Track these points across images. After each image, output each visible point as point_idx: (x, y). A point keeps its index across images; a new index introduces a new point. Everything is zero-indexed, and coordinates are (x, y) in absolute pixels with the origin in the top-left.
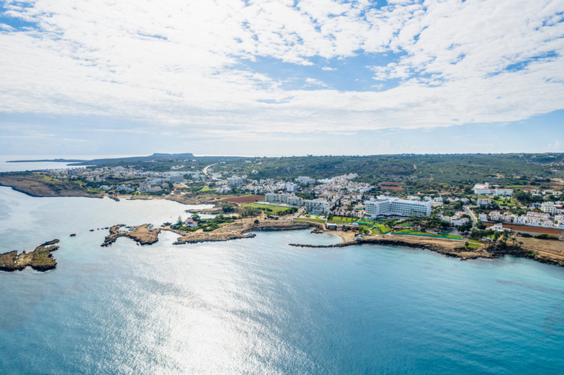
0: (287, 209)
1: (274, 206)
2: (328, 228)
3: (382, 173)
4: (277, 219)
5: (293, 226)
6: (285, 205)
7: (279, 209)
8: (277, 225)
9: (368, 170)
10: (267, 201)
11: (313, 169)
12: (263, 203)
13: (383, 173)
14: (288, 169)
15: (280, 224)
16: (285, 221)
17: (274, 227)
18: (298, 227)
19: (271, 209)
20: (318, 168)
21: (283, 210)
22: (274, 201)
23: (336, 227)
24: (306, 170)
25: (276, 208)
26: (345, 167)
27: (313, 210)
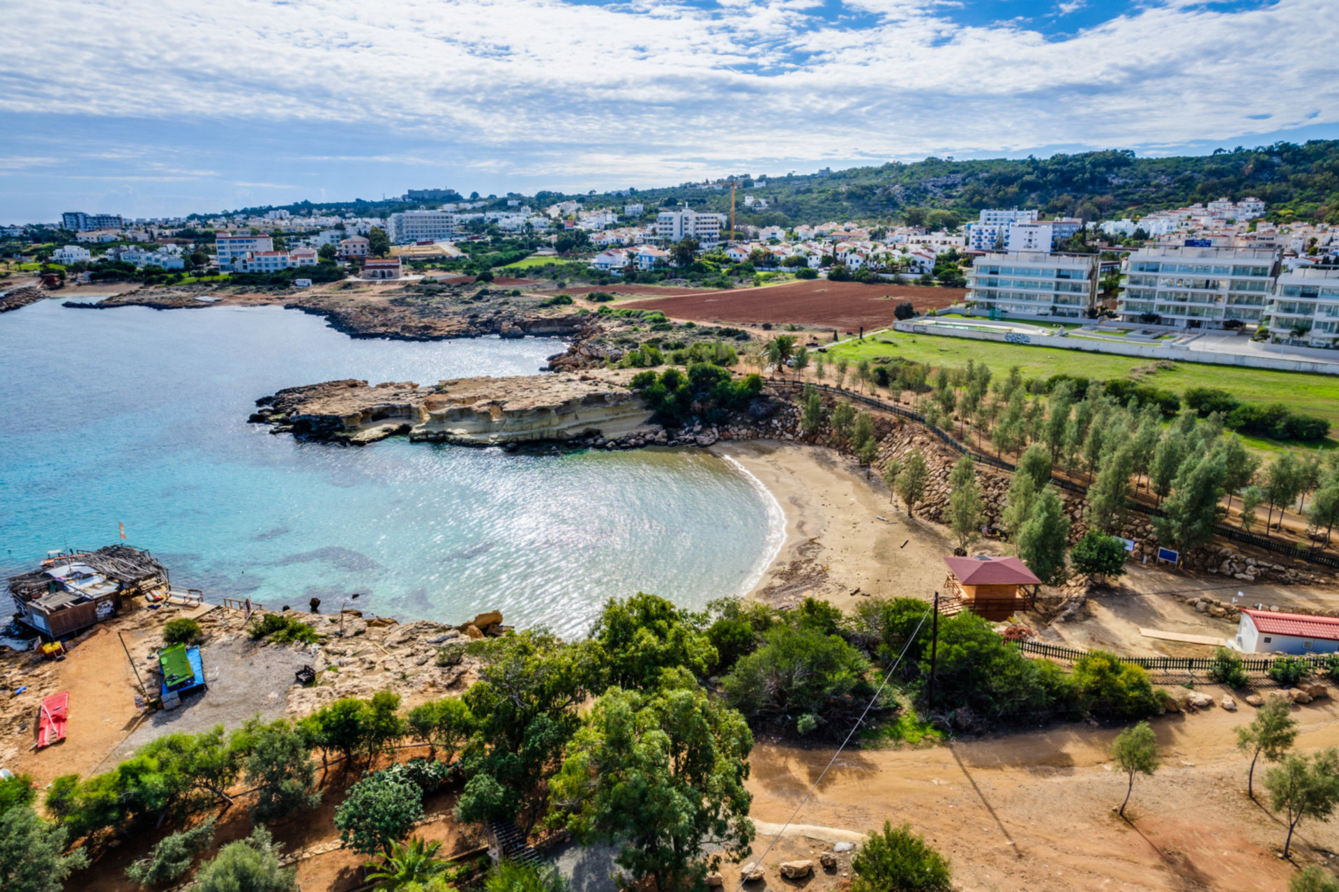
11: (1013, 189)
14: (897, 189)
20: (1032, 187)
24: (975, 192)
26: (1163, 180)
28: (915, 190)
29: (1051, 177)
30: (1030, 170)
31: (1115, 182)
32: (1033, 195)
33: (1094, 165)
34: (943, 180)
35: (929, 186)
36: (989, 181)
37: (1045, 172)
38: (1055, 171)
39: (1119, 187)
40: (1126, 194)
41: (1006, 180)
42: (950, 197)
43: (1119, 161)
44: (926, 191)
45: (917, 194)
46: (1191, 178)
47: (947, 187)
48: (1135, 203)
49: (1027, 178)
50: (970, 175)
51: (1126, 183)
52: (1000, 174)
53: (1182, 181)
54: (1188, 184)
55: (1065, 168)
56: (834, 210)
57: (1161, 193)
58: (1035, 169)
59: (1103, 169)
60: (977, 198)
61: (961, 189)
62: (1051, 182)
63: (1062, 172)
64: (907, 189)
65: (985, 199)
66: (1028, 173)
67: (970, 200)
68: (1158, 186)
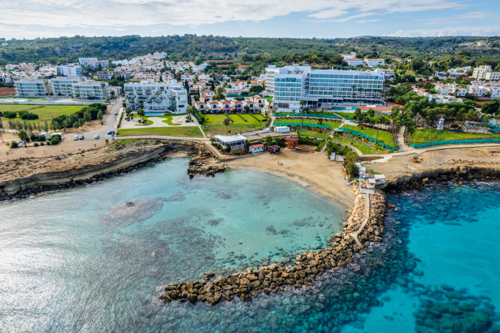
0: (79, 109)
1: (42, 106)
2: (228, 151)
3: (198, 50)
4: (57, 141)
5: (120, 158)
6: (70, 101)
7: (58, 112)
8: (61, 166)
9: (178, 48)
10: (23, 96)
11: (98, 49)
12: (11, 100)
13: (200, 50)
14: (57, 49)
15: (72, 162)
16: (84, 145)
17: (50, 175)
18: (133, 161)
19: (35, 112)
20: (105, 48)
21: (70, 112)
22: (40, 95)
23: (248, 144)
24: (86, 50)
25: (47, 110)
26: (145, 46)
27: (146, 104)
28: (64, 49)
29: (111, 44)
30: (105, 42)
31: (131, 46)
32: (106, 51)
33: (126, 40)
34: (75, 45)
35: (70, 48)
36: (91, 46)
37: (109, 43)
38: (112, 43)
39: (133, 48)
40: (134, 50)
41: (97, 46)
42: (78, 52)
43: (134, 39)
44: (69, 49)
45: (65, 51)
46: (152, 45)
47: (78, 48)
48: (137, 53)
49: (103, 45)
50: (85, 44)
51: (135, 47)
52: (95, 44)
53: (150, 46)
54: (151, 47)
55: (116, 41)
56: (31, 57)
57: (144, 50)
58: (106, 42)
59: (127, 42)
60: (86, 52)
61: (82, 48)
62: (111, 47)
63: (115, 43)
64: (61, 49)
65: (90, 52)
66: (104, 43)
67: (84, 53)
68: (143, 48)
